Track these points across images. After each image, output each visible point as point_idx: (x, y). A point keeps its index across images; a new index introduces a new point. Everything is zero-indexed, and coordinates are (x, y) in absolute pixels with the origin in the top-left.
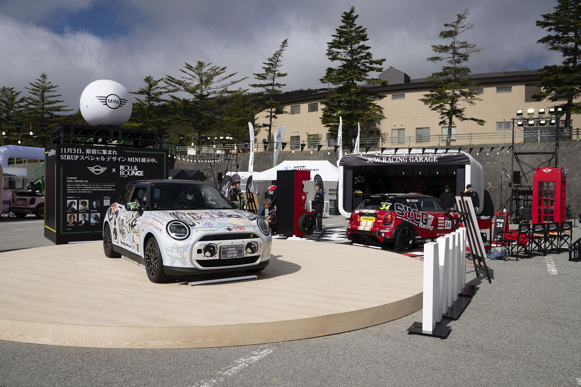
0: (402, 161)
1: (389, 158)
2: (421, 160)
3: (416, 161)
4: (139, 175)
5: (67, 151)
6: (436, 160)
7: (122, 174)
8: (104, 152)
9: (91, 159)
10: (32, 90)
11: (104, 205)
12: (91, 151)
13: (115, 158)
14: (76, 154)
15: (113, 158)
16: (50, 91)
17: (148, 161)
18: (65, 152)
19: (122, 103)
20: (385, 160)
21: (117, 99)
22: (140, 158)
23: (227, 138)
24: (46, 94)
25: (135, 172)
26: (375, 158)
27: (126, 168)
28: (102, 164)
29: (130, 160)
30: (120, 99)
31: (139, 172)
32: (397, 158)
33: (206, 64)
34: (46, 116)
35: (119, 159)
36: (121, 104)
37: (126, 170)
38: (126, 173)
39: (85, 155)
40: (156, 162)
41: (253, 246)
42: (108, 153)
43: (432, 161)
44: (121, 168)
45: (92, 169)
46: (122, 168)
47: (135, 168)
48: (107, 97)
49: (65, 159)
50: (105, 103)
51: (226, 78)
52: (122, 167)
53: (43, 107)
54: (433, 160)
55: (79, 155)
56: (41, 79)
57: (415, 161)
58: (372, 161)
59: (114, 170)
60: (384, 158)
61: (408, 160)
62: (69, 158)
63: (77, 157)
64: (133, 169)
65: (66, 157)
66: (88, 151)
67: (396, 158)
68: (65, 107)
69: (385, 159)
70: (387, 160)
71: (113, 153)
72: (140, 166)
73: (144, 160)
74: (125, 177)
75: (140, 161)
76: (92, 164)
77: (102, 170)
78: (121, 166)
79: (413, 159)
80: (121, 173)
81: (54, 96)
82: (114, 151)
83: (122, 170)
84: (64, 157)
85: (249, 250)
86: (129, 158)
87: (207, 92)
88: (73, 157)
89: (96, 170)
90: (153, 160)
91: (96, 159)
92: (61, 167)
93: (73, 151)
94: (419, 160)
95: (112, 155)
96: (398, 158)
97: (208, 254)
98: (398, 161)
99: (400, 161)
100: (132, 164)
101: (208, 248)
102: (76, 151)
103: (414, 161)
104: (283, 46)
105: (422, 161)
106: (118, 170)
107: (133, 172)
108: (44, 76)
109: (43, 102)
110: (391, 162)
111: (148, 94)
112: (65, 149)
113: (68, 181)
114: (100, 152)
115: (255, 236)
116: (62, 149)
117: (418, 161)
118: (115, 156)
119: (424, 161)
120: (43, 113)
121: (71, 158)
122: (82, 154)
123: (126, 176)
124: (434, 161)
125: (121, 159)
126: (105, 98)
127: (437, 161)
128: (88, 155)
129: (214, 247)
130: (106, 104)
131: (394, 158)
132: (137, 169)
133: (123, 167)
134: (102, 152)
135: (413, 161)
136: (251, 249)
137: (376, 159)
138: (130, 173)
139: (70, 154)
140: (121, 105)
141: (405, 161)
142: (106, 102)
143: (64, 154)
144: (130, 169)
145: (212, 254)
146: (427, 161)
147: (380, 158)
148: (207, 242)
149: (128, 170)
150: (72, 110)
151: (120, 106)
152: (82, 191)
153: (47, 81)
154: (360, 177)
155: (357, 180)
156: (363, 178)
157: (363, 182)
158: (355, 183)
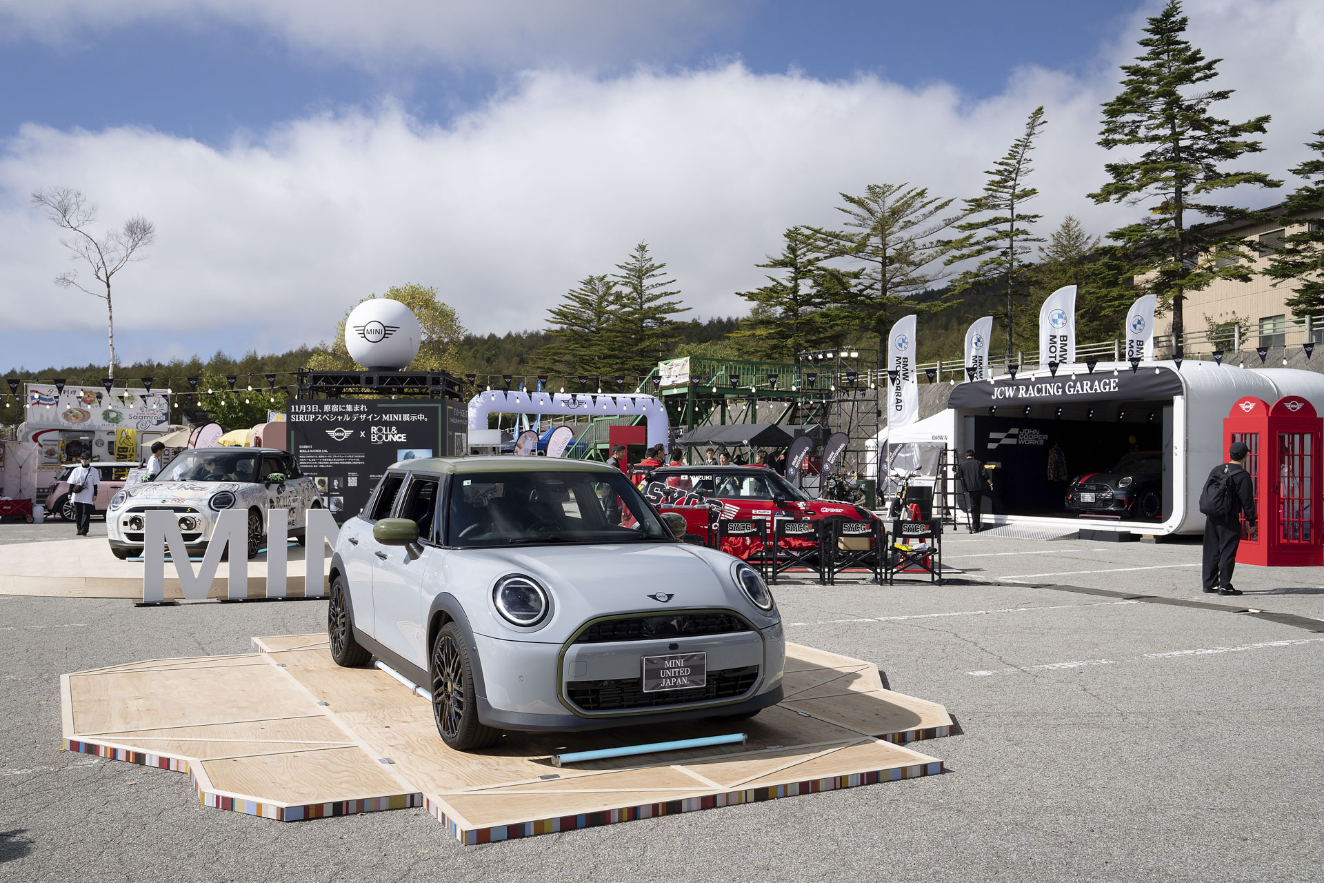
0: (1052, 394)
1: (1031, 387)
2: (1087, 390)
3: (1078, 391)
4: (400, 440)
5: (299, 409)
6: (1114, 388)
7: (374, 439)
8: (349, 408)
9: (330, 419)
10: (622, 277)
11: (349, 485)
12: (331, 408)
13: (364, 416)
14: (311, 413)
15: (361, 416)
16: (653, 275)
17: (414, 418)
18: (297, 411)
19: (387, 332)
20: (1023, 392)
21: (379, 327)
22: (400, 415)
23: (844, 354)
24: (647, 282)
25: (393, 435)
27: (380, 430)
28: (346, 425)
29: (386, 418)
30: (384, 327)
31: (400, 435)
32: (1044, 386)
33: (895, 188)
34: (648, 323)
35: (370, 417)
36: (385, 334)
37: (380, 434)
38: (380, 438)
39: (323, 413)
40: (426, 420)
41: (188, 522)
42: (353, 409)
43: (1107, 390)
44: (372, 430)
45: (333, 434)
46: (374, 431)
47: (393, 430)
48: (365, 327)
49: (297, 420)
50: (363, 335)
51: (931, 213)
52: (374, 429)
53: (641, 308)
54: (1110, 389)
55: (315, 413)
56: (637, 254)
57: (1075, 393)
58: (1001, 396)
59: (363, 434)
60: (1021, 387)
61: (1064, 391)
62: (301, 418)
63: (312, 417)
64: (390, 431)
65: (299, 417)
66: (327, 408)
67: (1042, 387)
68: (677, 303)
69: (1023, 389)
70: (1027, 391)
71: (362, 409)
72: (401, 427)
73: (406, 417)
74: (378, 443)
75: (400, 419)
76: (332, 426)
77: (347, 434)
78: (372, 428)
79: (1072, 387)
80: (372, 437)
81: (662, 284)
82: (362, 406)
83: (374, 433)
84: (295, 418)
85: (183, 525)
86: (384, 415)
87: (894, 249)
88: (307, 417)
89: (338, 434)
90: (421, 417)
91: (337, 419)
92: (293, 432)
93: (307, 409)
94: (1083, 390)
95: (360, 413)
97: (134, 526)
98: (1046, 393)
99: (1049, 393)
100: (389, 424)
101: (134, 521)
102: (311, 408)
103: (1074, 391)
104: (1032, 126)
105: (1090, 391)
106: (368, 434)
107: (391, 436)
108: (642, 248)
109: (641, 298)
110: (1034, 396)
111: (792, 264)
112: (297, 406)
113: (301, 451)
114: (343, 408)
115: (193, 511)
116: (293, 406)
117: (1081, 392)
118: (363, 413)
119: (1093, 391)
120: (642, 321)
121: (304, 418)
122: (318, 413)
123: (380, 442)
124: (1112, 390)
125: (373, 417)
126: (363, 328)
127: (1117, 389)
128: (326, 413)
129: (140, 520)
130: (365, 337)
131: (1038, 388)
132: (396, 432)
133: (376, 429)
134: (345, 408)
135: (1072, 392)
136: (186, 524)
137: (1009, 390)
138: (387, 438)
139: (304, 414)
140: (386, 336)
141: (1058, 392)
142: (364, 333)
143: (295, 413)
144: (386, 431)
145: (139, 528)
146: (1099, 391)
147: (1015, 387)
148: (133, 514)
149: (383, 434)
150: (690, 308)
151: (384, 337)
152: (319, 465)
153: (648, 256)
154: (1014, 431)
155: (1001, 440)
156: (1032, 433)
157: (1035, 442)
158: (992, 446)
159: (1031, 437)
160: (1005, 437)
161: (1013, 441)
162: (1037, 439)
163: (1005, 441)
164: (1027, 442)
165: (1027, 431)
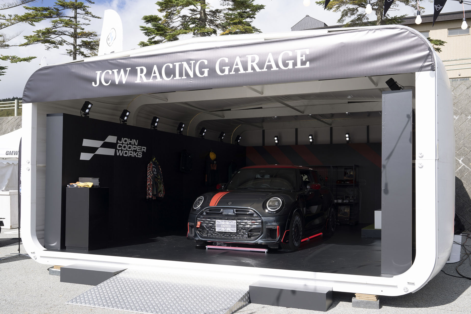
0: (192, 75)
1: (155, 68)
2: (253, 68)
3: (237, 70)
6: (303, 63)
20: (143, 75)
26: (115, 71)
32: (177, 65)
43: (290, 66)
54: (295, 64)
57: (233, 73)
58: (106, 82)
60: (139, 69)
61: (212, 71)
67: (174, 66)
69: (142, 71)
70: (149, 74)
79: (226, 65)
94: (245, 69)
96: (181, 67)
98: (181, 75)
99: (187, 75)
103: (230, 71)
105: (258, 70)
110: (159, 79)
117: (242, 71)
119: (265, 70)
124: (299, 66)
127: (308, 65)
131: (167, 68)
135: (228, 72)
137: (119, 72)
141: (202, 73)
146: (275, 68)
147: (128, 69)
154: (112, 139)
155: (96, 149)
156: (130, 144)
157: (134, 154)
158: (85, 157)
159: (130, 148)
160: (102, 147)
161: (110, 152)
162: (135, 151)
163: (102, 151)
164: (126, 153)
165: (126, 141)
